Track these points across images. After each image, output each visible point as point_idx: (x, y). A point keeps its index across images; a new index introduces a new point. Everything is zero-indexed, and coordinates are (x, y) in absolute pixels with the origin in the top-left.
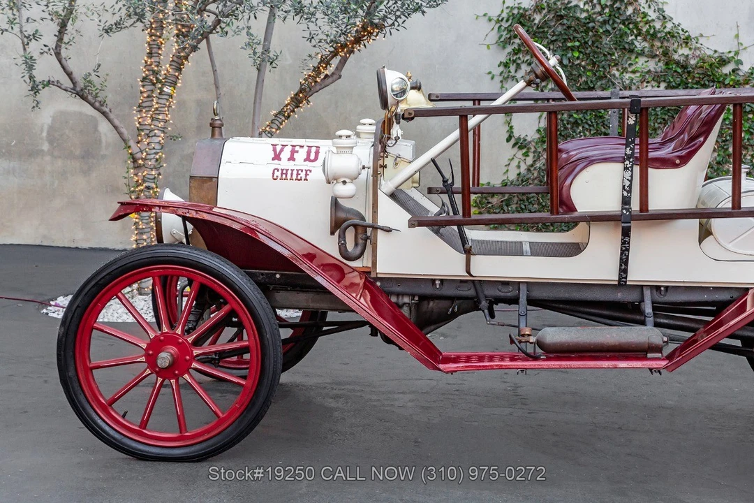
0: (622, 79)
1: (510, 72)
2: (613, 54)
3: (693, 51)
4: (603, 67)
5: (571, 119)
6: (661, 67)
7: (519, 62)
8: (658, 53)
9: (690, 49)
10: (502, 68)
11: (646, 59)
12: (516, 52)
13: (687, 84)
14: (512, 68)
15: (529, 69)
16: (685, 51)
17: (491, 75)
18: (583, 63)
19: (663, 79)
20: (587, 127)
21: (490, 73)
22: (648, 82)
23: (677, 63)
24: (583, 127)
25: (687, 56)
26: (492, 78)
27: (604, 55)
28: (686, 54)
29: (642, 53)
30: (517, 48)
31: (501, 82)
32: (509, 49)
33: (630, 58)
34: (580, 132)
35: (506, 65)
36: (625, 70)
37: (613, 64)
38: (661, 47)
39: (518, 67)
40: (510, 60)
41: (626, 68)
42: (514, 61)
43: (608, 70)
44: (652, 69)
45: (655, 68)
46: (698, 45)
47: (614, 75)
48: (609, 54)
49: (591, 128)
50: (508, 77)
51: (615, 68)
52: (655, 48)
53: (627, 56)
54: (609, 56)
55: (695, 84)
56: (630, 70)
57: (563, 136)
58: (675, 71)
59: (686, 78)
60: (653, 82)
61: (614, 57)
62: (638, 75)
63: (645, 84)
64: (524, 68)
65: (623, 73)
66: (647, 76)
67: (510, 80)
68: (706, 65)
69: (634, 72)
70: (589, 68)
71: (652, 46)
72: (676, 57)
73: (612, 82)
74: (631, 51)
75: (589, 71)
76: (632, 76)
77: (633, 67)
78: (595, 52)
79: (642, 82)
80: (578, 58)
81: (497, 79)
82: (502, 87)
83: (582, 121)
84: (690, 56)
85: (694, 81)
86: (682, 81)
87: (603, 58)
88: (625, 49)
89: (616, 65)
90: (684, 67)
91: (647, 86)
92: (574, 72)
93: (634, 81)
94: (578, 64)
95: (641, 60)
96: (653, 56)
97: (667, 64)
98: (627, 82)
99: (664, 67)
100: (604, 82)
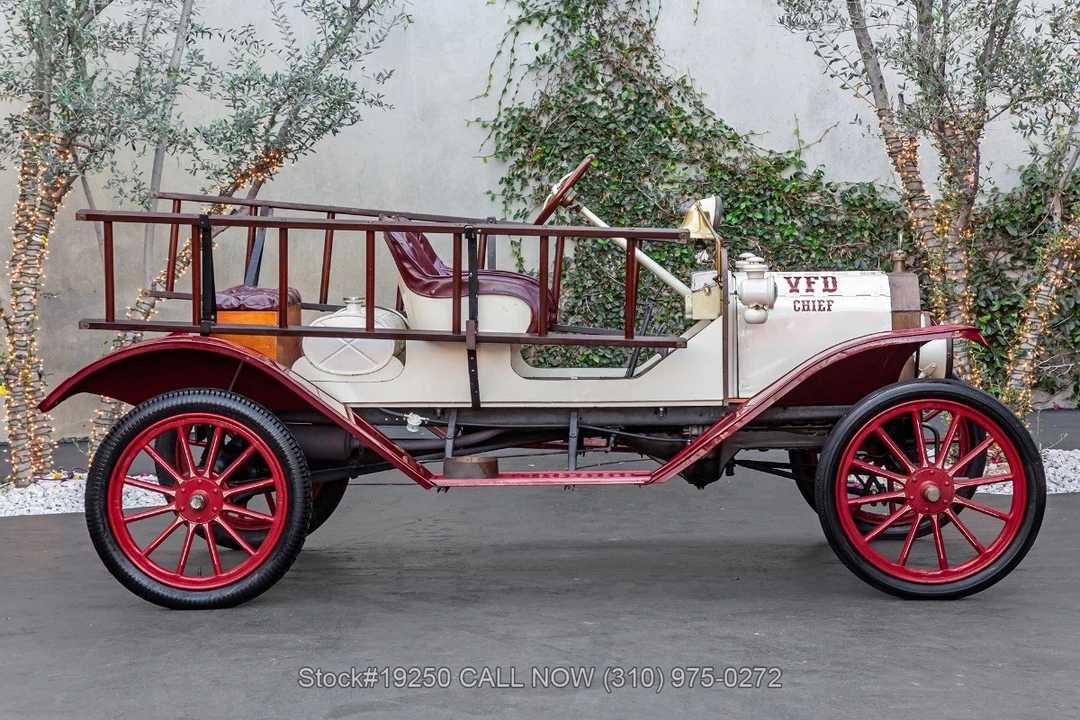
0: (656, 192)
1: (513, 190)
2: (642, 161)
3: (743, 152)
4: (631, 178)
5: (595, 246)
6: (703, 174)
7: (525, 177)
8: (698, 158)
9: (739, 150)
10: (504, 186)
11: (685, 166)
12: (521, 164)
13: (738, 194)
14: (517, 185)
15: (537, 185)
16: (733, 153)
17: (490, 195)
18: (607, 174)
19: (707, 190)
20: (616, 254)
21: (489, 192)
22: (690, 194)
23: (723, 168)
24: (612, 255)
25: (736, 159)
26: (493, 199)
27: (631, 163)
28: (733, 157)
29: (678, 159)
30: (521, 159)
31: (504, 202)
32: (511, 161)
33: (664, 166)
34: (609, 262)
35: (509, 182)
36: (660, 181)
37: (643, 174)
38: (703, 150)
39: (525, 183)
40: (513, 175)
41: (661, 178)
42: (519, 176)
43: (637, 181)
44: (693, 178)
45: (696, 177)
46: (748, 146)
47: (647, 188)
48: (637, 161)
49: (623, 256)
50: (511, 197)
51: (647, 179)
52: (694, 152)
53: (660, 163)
54: (637, 164)
55: (748, 194)
56: (666, 180)
57: (587, 267)
58: (722, 179)
59: (736, 187)
60: (696, 194)
61: (643, 165)
62: (676, 186)
63: (687, 197)
64: (532, 183)
65: (657, 184)
66: (688, 186)
67: (515, 200)
68: (760, 171)
69: (671, 183)
70: (615, 179)
71: (691, 149)
72: (722, 161)
73: (644, 196)
74: (665, 157)
75: (614, 183)
76: (669, 187)
77: (671, 177)
78: (619, 160)
79: (683, 195)
80: (599, 168)
81: (500, 199)
82: (506, 209)
83: (609, 247)
84: (740, 160)
85: (747, 190)
86: (731, 191)
87: (630, 167)
88: (657, 153)
89: (647, 175)
90: (732, 174)
91: (688, 200)
92: (596, 187)
93: (671, 194)
94: (600, 176)
95: (679, 167)
96: (694, 162)
97: (711, 170)
98: (663, 195)
99: (707, 175)
100: (634, 196)
